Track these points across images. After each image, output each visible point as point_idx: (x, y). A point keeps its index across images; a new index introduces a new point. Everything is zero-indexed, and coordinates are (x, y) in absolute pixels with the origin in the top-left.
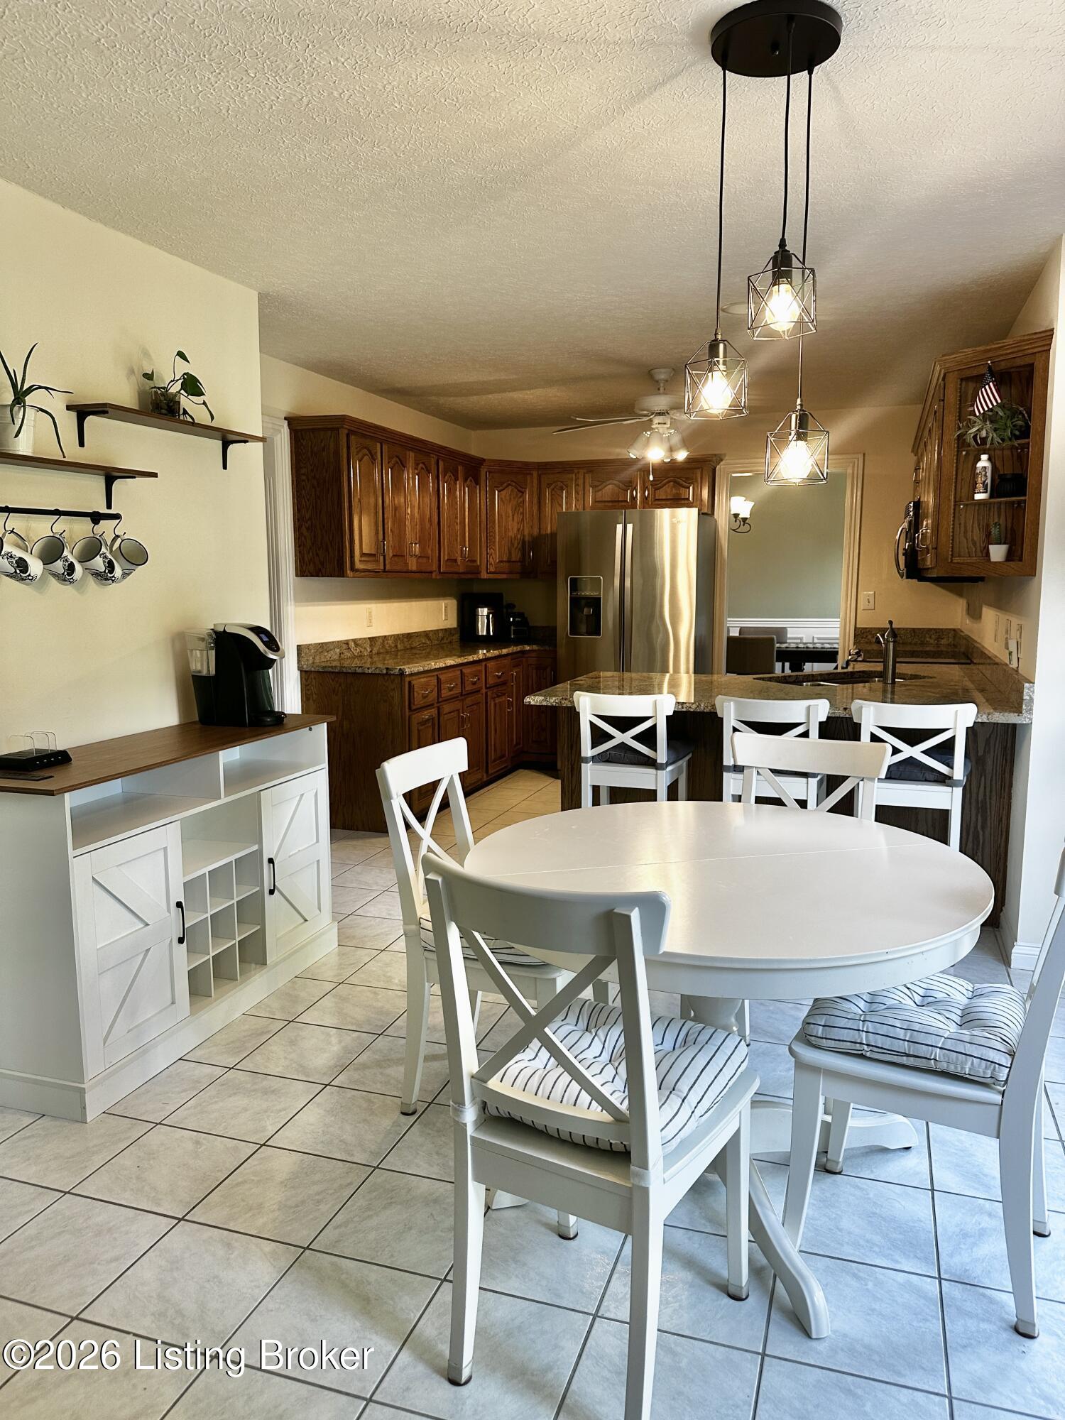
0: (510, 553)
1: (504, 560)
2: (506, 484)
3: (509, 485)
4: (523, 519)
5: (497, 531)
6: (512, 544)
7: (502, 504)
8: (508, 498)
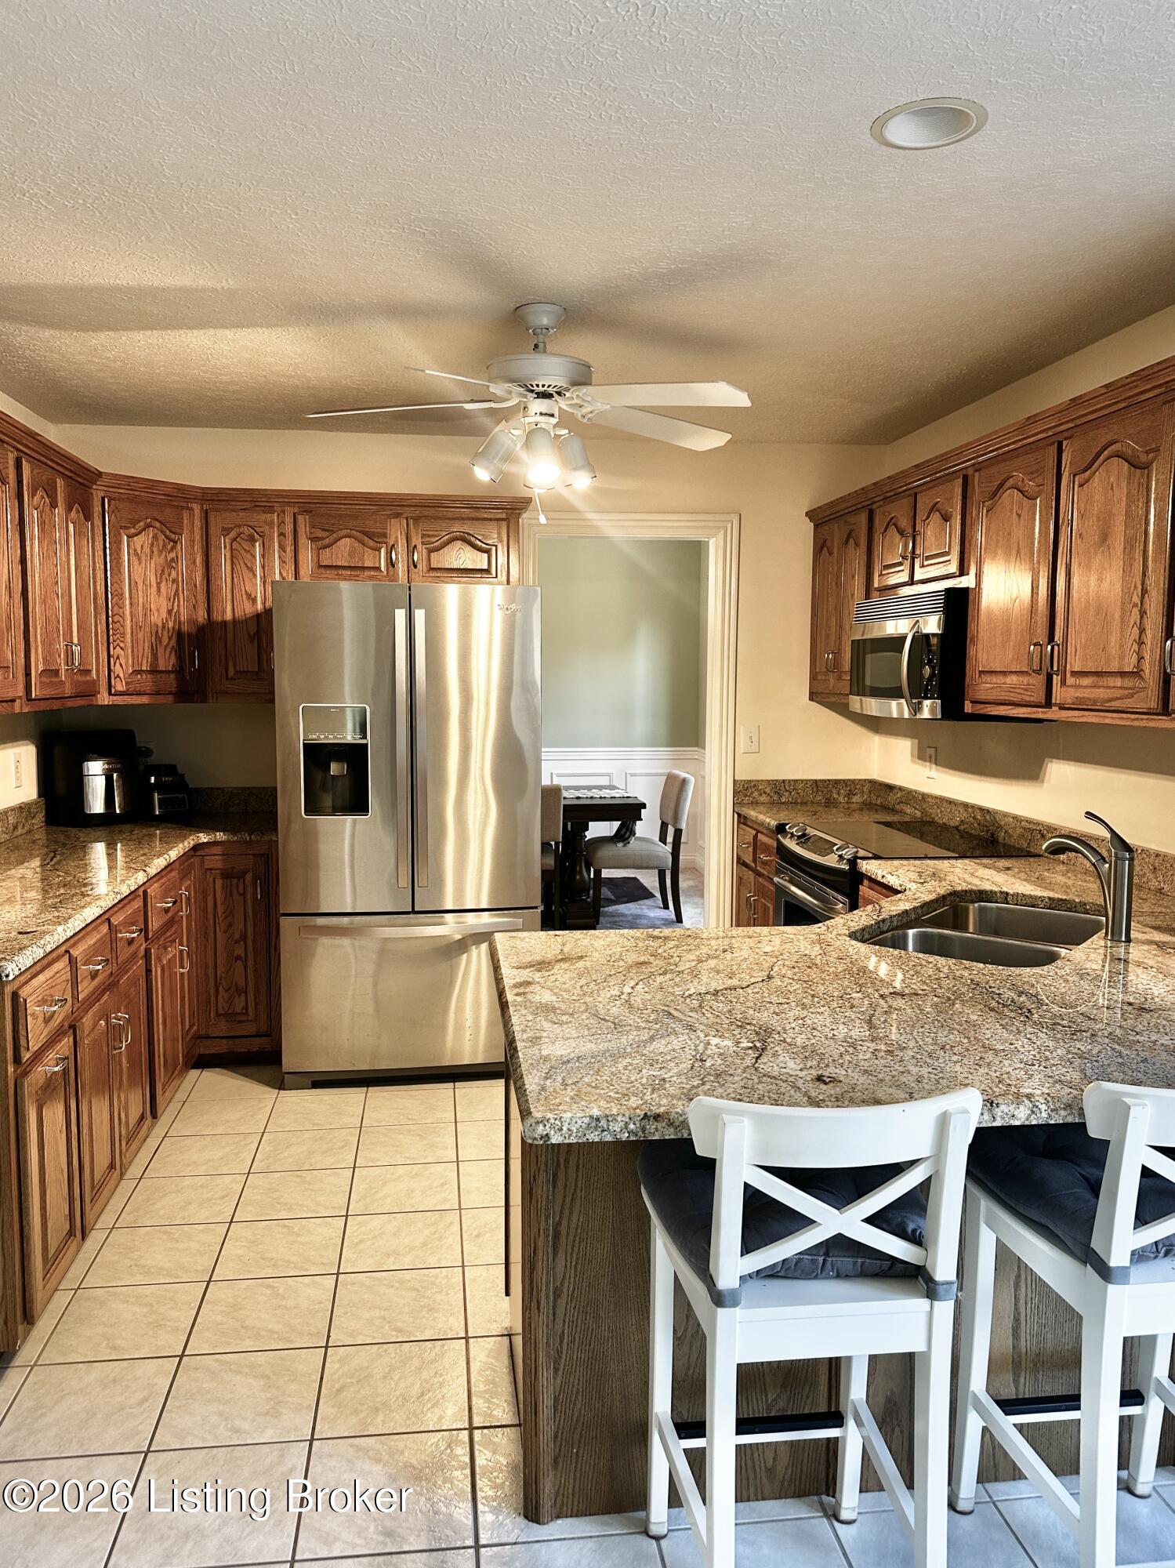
0: (155, 656)
1: (144, 668)
2: (142, 524)
3: (148, 526)
4: (177, 590)
5: (128, 613)
6: (159, 639)
7: (136, 563)
8: (148, 551)
